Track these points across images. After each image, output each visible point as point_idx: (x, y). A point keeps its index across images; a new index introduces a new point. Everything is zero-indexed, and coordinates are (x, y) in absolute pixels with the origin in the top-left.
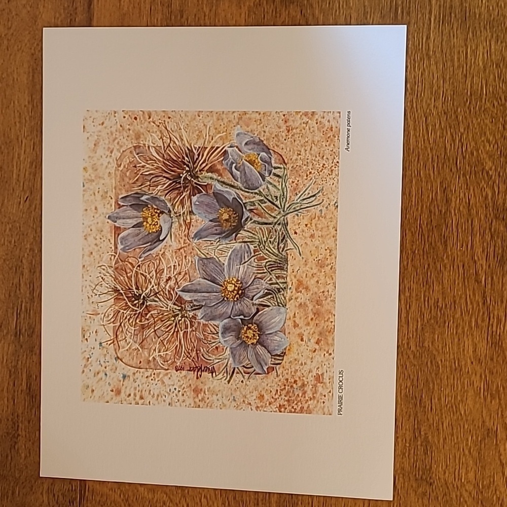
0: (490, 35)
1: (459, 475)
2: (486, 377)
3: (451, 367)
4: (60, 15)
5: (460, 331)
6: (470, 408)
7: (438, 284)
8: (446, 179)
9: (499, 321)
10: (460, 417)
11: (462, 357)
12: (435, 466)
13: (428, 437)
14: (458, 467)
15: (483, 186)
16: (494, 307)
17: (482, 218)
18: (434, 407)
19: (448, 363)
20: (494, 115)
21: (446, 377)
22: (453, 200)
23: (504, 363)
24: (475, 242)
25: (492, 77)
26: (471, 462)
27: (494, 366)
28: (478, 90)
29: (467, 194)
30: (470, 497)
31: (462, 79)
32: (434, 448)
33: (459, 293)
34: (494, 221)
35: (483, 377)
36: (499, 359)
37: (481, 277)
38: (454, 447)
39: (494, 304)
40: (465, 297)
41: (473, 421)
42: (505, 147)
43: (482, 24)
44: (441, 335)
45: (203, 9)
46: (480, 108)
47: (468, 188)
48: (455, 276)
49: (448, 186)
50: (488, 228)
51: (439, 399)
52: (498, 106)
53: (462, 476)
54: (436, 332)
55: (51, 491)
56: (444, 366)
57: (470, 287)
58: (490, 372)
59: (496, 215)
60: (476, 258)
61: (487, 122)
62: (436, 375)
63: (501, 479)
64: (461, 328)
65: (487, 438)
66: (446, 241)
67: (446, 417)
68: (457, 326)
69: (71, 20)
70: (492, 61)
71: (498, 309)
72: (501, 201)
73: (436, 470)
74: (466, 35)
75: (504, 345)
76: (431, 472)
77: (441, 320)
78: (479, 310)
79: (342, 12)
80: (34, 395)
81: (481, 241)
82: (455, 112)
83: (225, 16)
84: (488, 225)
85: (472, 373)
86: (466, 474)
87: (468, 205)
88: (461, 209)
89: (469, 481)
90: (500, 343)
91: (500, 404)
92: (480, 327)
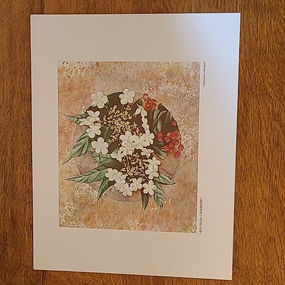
0: (270, 16)
1: (254, 263)
2: (269, 208)
3: (249, 203)
4: (25, 6)
5: (254, 183)
6: (260, 226)
7: (242, 158)
8: (246, 98)
9: (276, 178)
10: (254, 231)
11: (256, 198)
12: (241, 258)
13: (237, 242)
14: (253, 259)
15: (267, 102)
16: (273, 170)
17: (267, 120)
18: (240, 226)
19: (247, 201)
20: (273, 62)
21: (246, 209)
22: (250, 110)
23: (279, 201)
24: (262, 134)
25: (272, 40)
26: (261, 256)
27: (273, 203)
28: (264, 48)
29: (258, 107)
30: (260, 275)
31: (255, 41)
32: (240, 248)
33: (254, 162)
34: (273, 122)
35: (267, 208)
36: (276, 199)
37: (266, 153)
38: (251, 247)
39: (273, 168)
40: (257, 165)
41: (262, 233)
42: (279, 80)
43: (266, 10)
44: (244, 186)
45: (107, 2)
46: (265, 58)
47: (258, 103)
48: (251, 152)
49: (247, 103)
50: (270, 125)
51: (243, 221)
52: (275, 57)
53: (256, 263)
54: (241, 184)
55: (26, 275)
56: (246, 203)
57: (260, 159)
58: (271, 206)
59: (274, 118)
60: (263, 143)
61: (269, 66)
62: (241, 208)
63: (277, 264)
64: (255, 182)
65: (269, 242)
66: (246, 133)
67: (246, 231)
68: (252, 181)
69: (31, 9)
70: (272, 31)
71: (276, 171)
72: (277, 110)
73: (241, 260)
74: (257, 16)
75: (279, 191)
76: (239, 261)
77: (244, 177)
78: (265, 172)
79: (186, 3)
80: (15, 222)
81: (266, 133)
82: (251, 61)
83: (120, 6)
84: (270, 124)
85: (261, 207)
86: (258, 262)
87: (258, 113)
88: (255, 115)
89: (260, 266)
90: (277, 190)
91: (277, 224)
92: (265, 181)
